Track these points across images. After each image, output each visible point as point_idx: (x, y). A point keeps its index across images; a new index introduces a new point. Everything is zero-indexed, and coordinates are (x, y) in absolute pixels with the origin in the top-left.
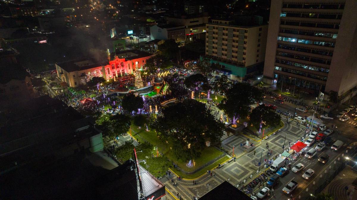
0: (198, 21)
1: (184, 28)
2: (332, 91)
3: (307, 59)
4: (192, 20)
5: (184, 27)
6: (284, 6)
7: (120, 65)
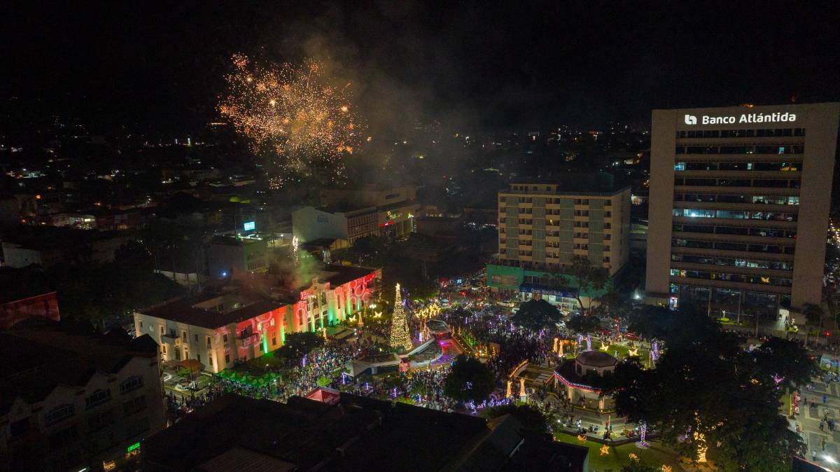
1: (376, 211)
2: (806, 304)
3: (741, 247)
4: (389, 193)
5: (375, 208)
6: (680, 150)
7: (320, 300)
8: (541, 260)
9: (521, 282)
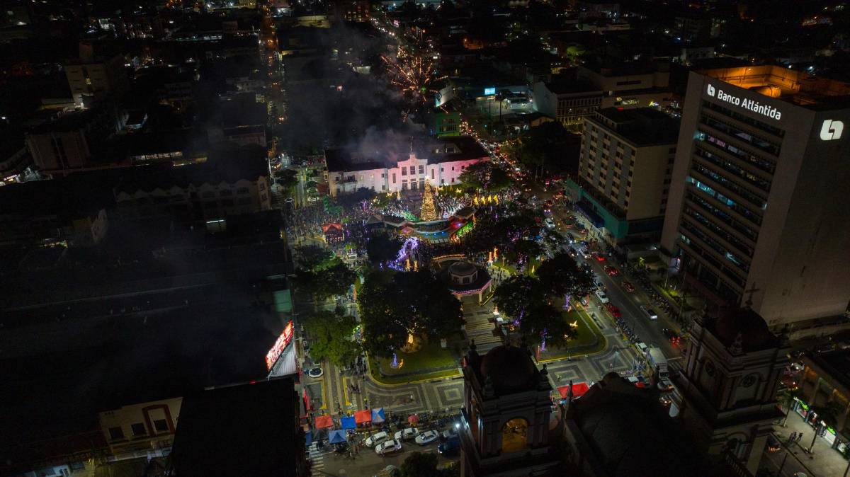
0: (638, 82)
1: (600, 95)
4: (623, 79)
5: (601, 92)
7: (417, 170)
8: (596, 186)
9: (579, 200)
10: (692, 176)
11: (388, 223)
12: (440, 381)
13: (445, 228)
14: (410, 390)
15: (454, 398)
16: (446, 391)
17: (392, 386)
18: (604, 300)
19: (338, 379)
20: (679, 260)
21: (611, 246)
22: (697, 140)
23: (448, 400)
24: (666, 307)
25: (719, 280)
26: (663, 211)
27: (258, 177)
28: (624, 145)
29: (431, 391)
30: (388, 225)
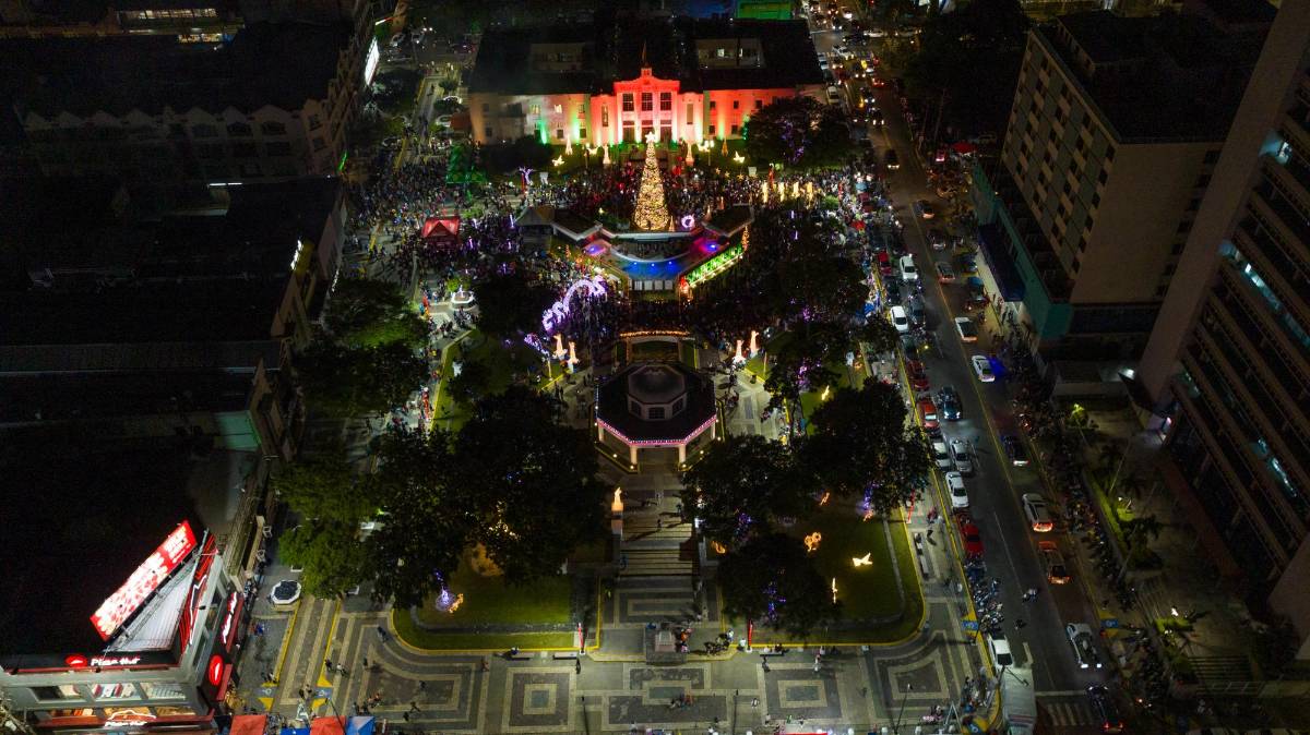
7: (656, 101)
8: (1029, 199)
9: (989, 221)
10: (1236, 242)
11: (559, 229)
12: (528, 659)
13: (677, 253)
14: (454, 671)
15: (540, 711)
16: (529, 688)
17: (425, 652)
18: (959, 502)
19: (325, 615)
20: (1169, 420)
21: (1028, 350)
22: (1271, 158)
23: (526, 712)
24: (1097, 543)
25: (1240, 509)
26: (1162, 290)
27: (303, 102)
28: (1097, 127)
29: (496, 684)
30: (559, 232)
